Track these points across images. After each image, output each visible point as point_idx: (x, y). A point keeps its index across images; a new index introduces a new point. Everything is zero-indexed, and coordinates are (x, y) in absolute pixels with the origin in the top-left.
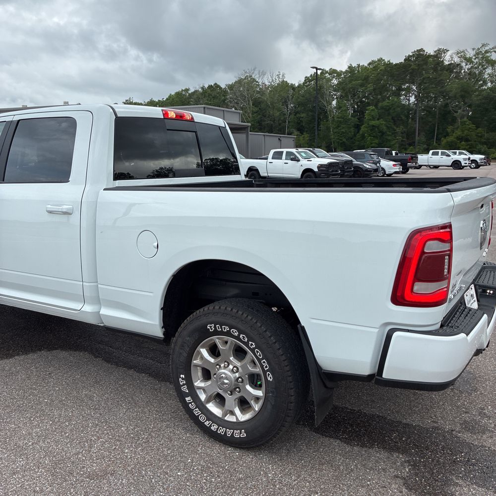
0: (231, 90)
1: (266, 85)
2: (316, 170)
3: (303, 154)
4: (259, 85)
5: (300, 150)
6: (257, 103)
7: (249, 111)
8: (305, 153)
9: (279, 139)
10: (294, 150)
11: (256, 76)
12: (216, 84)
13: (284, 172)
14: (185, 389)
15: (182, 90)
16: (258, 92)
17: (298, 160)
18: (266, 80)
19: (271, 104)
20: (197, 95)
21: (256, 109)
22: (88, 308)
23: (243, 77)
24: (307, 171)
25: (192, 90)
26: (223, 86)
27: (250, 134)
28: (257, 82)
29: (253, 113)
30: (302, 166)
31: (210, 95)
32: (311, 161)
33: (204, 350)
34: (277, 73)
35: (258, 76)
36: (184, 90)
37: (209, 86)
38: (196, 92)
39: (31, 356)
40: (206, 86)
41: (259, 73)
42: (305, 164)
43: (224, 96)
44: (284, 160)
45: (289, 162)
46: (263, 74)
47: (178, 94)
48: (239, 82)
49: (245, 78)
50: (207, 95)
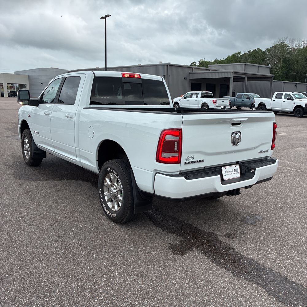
0: (268, 52)
1: (294, 48)
2: (304, 106)
3: (297, 96)
4: (289, 49)
5: (295, 93)
6: (286, 61)
7: (280, 66)
8: (298, 95)
9: (295, 85)
10: (290, 93)
11: (287, 42)
12: (258, 48)
13: (282, 107)
14: (101, 195)
15: (236, 53)
16: (288, 53)
17: (293, 100)
18: (294, 45)
19: (296, 61)
20: (245, 56)
21: (285, 65)
22: (78, 159)
23: (279, 44)
24: (298, 107)
25: (242, 53)
26: (263, 50)
27: (273, 81)
28: (288, 46)
29: (283, 67)
30: (294, 103)
31: (254, 56)
32: (301, 100)
33: (108, 179)
34: (303, 40)
35: (289, 42)
36: (237, 53)
37: (254, 50)
38: (245, 54)
39: (69, 181)
40: (252, 50)
41: (290, 40)
42: (297, 102)
43: (263, 56)
44: (283, 99)
45: (286, 100)
46: (292, 41)
47: (234, 56)
48: (276, 47)
49: (280, 45)
50: (252, 56)
